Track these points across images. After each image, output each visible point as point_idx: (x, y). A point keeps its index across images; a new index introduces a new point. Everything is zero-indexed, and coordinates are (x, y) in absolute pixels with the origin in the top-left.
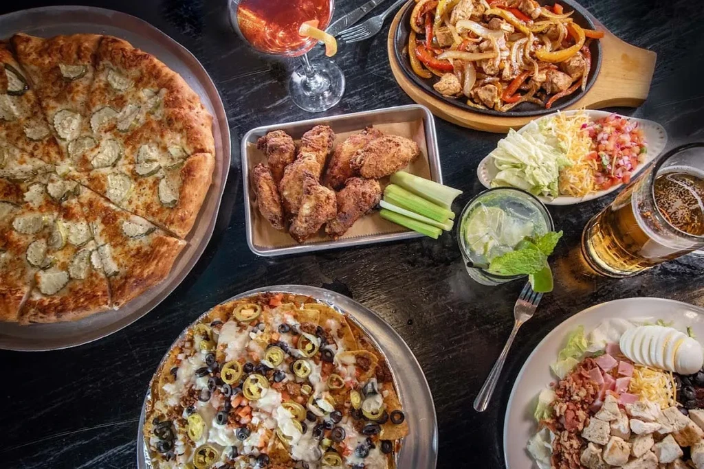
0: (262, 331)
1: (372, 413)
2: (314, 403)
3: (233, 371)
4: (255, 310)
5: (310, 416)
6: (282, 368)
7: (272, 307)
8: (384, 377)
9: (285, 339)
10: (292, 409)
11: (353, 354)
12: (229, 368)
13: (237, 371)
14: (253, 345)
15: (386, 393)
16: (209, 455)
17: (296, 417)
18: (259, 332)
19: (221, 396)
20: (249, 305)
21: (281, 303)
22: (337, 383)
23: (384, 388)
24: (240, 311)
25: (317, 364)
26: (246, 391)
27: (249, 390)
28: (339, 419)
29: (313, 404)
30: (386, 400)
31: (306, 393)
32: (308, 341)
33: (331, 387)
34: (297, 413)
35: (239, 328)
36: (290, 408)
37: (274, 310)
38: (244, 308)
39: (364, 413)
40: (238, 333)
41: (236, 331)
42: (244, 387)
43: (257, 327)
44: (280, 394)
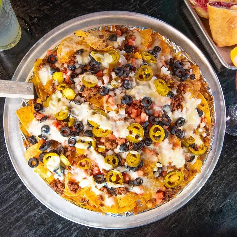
0: (154, 172)
1: (50, 157)
2: (90, 144)
3: (157, 134)
4: (169, 183)
5: (90, 133)
6: (125, 154)
7: (159, 192)
8: (56, 185)
9: (134, 175)
10: (103, 132)
11: (84, 189)
12: (161, 135)
13: (154, 136)
14: (155, 159)
15: (49, 174)
16: (142, 76)
17: (98, 128)
18: (156, 170)
19: (156, 115)
20: (176, 184)
21: (155, 198)
22: (83, 164)
23: (52, 177)
24: (179, 177)
25: (103, 170)
26: (139, 127)
27: (138, 129)
28: (70, 142)
29: (91, 142)
30: (47, 170)
31: (100, 146)
32: (116, 182)
33: (86, 159)
34: (98, 131)
35: (173, 165)
36: (104, 131)
37: (156, 190)
38: (179, 180)
39: (56, 154)
40: (171, 161)
41: (173, 162)
42: (142, 129)
43: (160, 172)
44: (117, 137)
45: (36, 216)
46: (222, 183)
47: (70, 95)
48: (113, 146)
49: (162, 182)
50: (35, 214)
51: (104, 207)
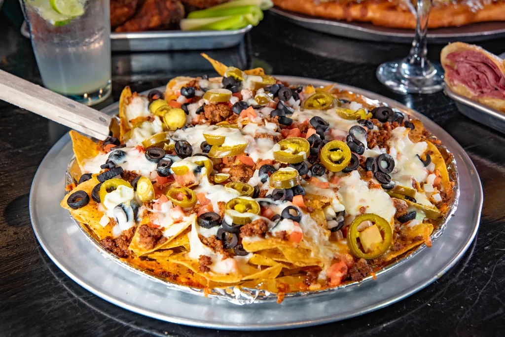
35: (368, 212)
37: (332, 256)
38: (381, 243)
40: (364, 205)
41: (368, 207)
42: (307, 144)
43: (341, 221)
44: (255, 160)
45: (50, 306)
46: (485, 285)
47: (177, 121)
48: (247, 172)
49: (343, 245)
50: (49, 302)
51: (210, 273)
